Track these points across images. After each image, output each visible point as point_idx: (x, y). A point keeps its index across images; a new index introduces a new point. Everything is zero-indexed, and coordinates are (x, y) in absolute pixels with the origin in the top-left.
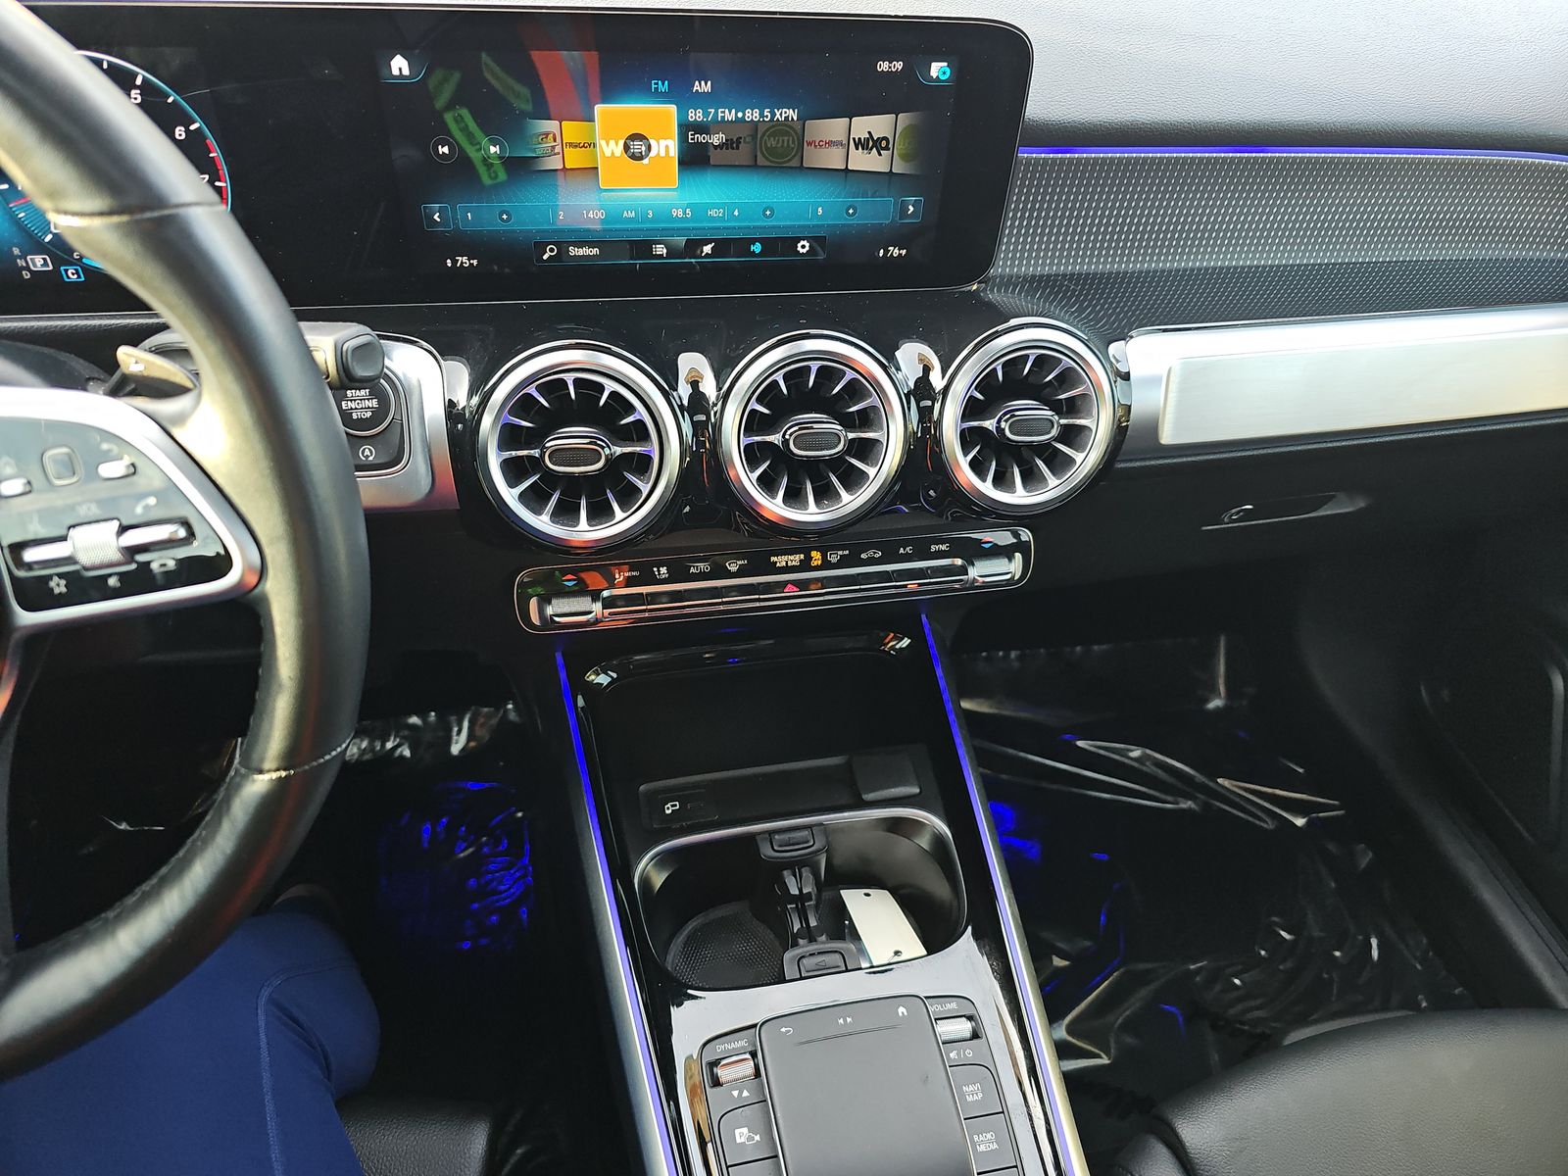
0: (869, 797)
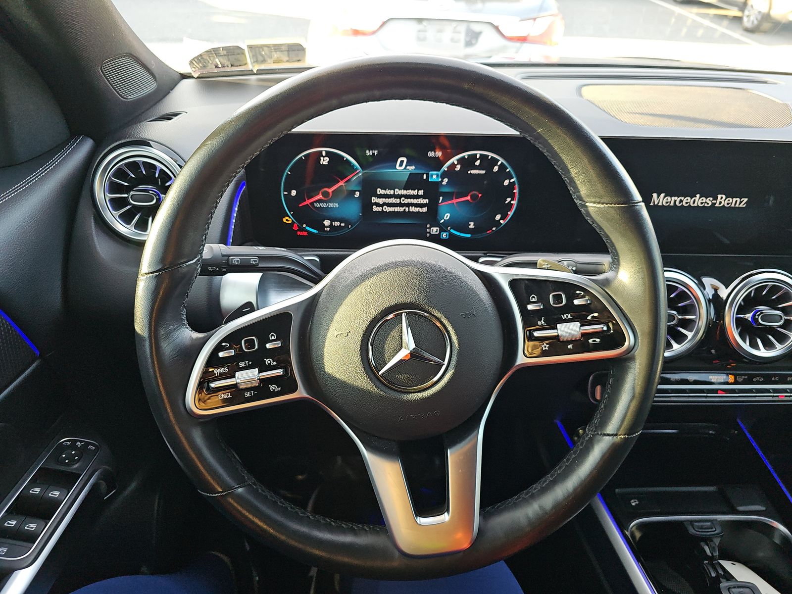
0: (741, 508)
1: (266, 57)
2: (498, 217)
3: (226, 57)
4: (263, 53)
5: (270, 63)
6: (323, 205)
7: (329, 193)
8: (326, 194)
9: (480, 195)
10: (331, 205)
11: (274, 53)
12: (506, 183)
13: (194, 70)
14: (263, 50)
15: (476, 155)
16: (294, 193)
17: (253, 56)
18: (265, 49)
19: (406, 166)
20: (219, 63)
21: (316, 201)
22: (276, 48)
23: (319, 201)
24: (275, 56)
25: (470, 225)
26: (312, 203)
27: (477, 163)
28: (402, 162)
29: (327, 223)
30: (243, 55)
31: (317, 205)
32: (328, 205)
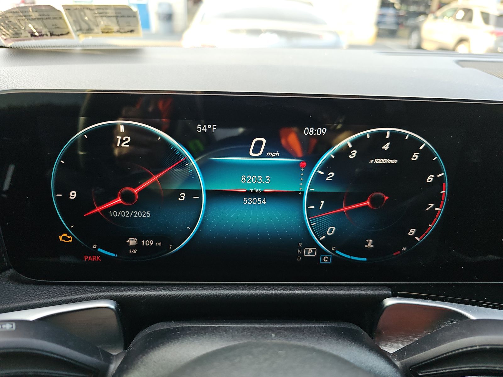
1: (90, 23)
2: (412, 232)
3: (40, 21)
4: (86, 18)
5: (97, 33)
6: (125, 214)
7: (134, 194)
8: (127, 197)
9: (386, 198)
10: (138, 214)
11: (99, 19)
12: (430, 179)
13: (5, 38)
14: (85, 15)
15: (385, 132)
16: (73, 195)
17: (75, 21)
18: (87, 12)
19: (265, 151)
20: (35, 31)
21: (113, 208)
22: (101, 11)
23: (118, 207)
24: (102, 23)
25: (367, 243)
26: (106, 211)
27: (386, 147)
28: (259, 144)
29: (132, 242)
30: (61, 20)
31: (115, 214)
32: (134, 214)
